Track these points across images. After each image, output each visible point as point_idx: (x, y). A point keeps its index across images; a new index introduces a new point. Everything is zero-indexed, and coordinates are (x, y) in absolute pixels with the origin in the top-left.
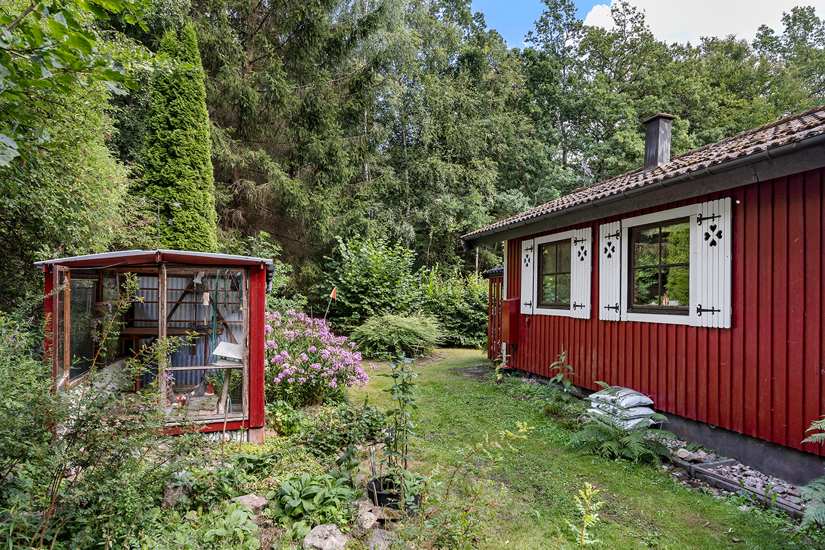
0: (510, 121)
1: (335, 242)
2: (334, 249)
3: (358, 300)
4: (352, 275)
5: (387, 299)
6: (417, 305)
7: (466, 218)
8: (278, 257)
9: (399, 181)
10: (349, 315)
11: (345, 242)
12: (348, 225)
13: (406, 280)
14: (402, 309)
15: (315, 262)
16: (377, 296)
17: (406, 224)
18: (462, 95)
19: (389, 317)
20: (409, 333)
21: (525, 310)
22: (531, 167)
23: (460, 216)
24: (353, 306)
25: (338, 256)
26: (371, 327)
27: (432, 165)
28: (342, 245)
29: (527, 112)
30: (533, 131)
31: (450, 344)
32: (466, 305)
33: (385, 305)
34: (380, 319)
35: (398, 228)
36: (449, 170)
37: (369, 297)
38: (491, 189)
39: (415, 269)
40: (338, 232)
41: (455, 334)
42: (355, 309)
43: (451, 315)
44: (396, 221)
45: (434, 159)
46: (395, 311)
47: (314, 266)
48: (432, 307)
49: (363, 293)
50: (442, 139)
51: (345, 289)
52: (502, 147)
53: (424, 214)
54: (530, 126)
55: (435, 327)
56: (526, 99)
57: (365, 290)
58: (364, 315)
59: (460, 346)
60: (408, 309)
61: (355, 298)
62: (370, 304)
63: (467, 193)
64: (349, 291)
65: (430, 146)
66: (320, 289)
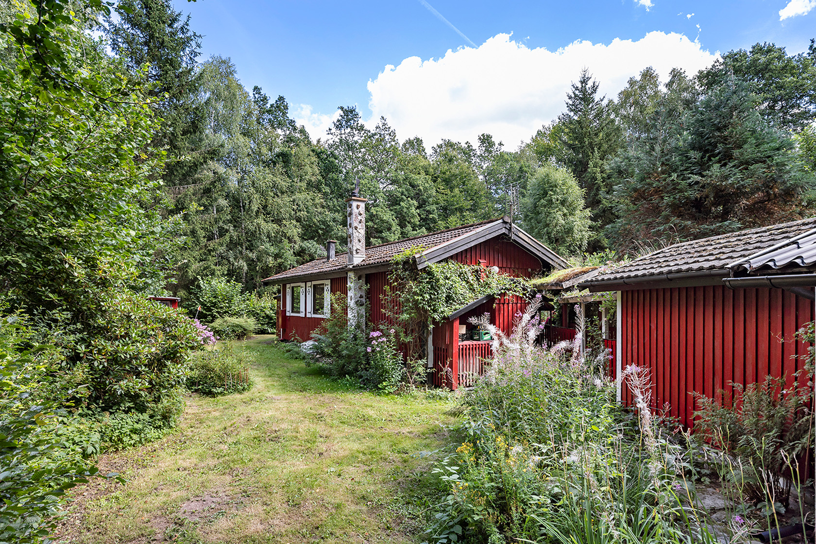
0: (309, 198)
1: (196, 279)
2: (196, 283)
3: (210, 310)
4: (206, 298)
5: (227, 309)
6: (243, 312)
7: (281, 258)
8: (165, 288)
9: (236, 233)
10: (206, 318)
11: (202, 279)
12: (204, 270)
13: (237, 299)
14: (235, 314)
15: (185, 289)
16: (221, 308)
17: (241, 261)
18: (278, 180)
19: (227, 318)
20: (237, 326)
21: (288, 314)
22: (323, 226)
23: (277, 256)
24: (208, 313)
25: (199, 287)
26: (218, 323)
27: (258, 224)
28: (201, 281)
29: (320, 191)
30: (324, 204)
31: (263, 332)
32: (271, 312)
33: (225, 312)
34: (223, 320)
35: (236, 264)
36: (270, 227)
37: (217, 308)
38: (297, 238)
39: (242, 293)
40: (198, 274)
41: (265, 327)
42: (209, 315)
43: (263, 317)
44: (235, 259)
45: (260, 220)
46: (231, 315)
47: (184, 292)
48: (252, 313)
49: (213, 307)
50: (265, 207)
51: (202, 304)
52: (303, 214)
53: (253, 255)
54: (322, 200)
55: (252, 323)
56: (320, 183)
57: (214, 305)
58: (214, 318)
59: (268, 333)
60: (238, 314)
61: (209, 309)
62: (217, 312)
63: (281, 242)
64: (205, 305)
65: (257, 212)
66: (188, 304)
